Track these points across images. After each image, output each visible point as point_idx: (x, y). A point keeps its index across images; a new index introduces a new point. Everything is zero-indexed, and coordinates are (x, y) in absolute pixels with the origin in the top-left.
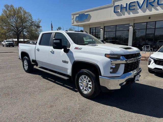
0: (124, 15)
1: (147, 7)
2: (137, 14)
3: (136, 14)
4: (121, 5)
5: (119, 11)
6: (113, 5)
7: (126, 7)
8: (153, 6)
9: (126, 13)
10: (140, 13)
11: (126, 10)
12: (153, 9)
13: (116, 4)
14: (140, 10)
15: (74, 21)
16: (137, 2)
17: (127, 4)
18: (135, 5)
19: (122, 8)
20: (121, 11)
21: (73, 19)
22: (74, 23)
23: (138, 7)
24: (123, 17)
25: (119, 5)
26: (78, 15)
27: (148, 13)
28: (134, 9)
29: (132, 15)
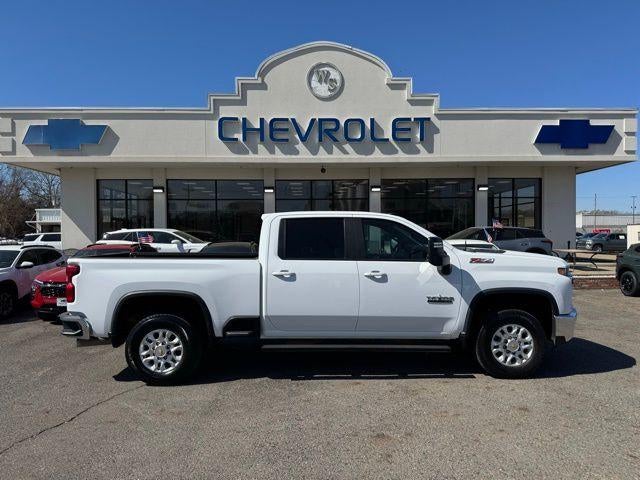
0: (255, 152)
1: (320, 140)
2: (294, 156)
3: (291, 154)
4: (244, 119)
5: (240, 136)
6: (212, 112)
7: (261, 130)
8: (335, 140)
9: (261, 147)
10: (304, 155)
11: (262, 139)
12: (335, 149)
13: (225, 112)
14: (300, 146)
15: (13, 141)
16: (293, 120)
17: (262, 120)
18: (287, 130)
19: (246, 127)
20: (244, 139)
21: (13, 133)
22: (14, 152)
23: (297, 136)
24: (250, 158)
25: (237, 119)
26: (45, 123)
27: (323, 157)
28: (287, 140)
29: (279, 157)
